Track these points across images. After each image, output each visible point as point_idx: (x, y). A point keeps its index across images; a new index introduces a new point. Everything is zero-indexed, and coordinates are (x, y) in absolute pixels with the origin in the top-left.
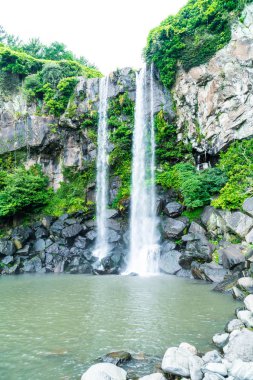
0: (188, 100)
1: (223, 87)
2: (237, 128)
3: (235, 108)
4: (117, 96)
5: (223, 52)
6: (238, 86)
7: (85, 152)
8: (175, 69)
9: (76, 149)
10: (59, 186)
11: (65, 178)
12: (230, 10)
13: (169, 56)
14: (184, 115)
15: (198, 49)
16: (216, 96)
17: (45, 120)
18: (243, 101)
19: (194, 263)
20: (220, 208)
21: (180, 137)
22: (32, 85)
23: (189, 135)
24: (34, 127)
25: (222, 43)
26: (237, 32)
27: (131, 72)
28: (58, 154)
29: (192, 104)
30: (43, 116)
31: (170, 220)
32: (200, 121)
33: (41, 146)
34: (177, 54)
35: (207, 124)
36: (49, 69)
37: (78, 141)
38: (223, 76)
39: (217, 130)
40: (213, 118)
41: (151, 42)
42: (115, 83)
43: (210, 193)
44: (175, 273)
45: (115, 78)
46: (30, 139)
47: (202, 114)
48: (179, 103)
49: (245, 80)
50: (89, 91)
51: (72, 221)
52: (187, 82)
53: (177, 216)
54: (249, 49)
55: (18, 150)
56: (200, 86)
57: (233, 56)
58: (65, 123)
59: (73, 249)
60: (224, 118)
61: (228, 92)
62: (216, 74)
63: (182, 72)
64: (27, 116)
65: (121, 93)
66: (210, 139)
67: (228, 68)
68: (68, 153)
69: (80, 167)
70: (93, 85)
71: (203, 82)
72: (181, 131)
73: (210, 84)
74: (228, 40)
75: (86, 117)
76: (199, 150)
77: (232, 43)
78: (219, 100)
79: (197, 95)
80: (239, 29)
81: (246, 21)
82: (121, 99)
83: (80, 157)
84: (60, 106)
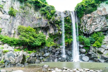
0: (85, 21)
1: (94, 20)
2: (95, 29)
3: (96, 25)
4: (66, 17)
5: (95, 12)
6: (97, 20)
7: (55, 30)
8: (84, 14)
9: (52, 29)
10: (47, 39)
11: (49, 36)
12: (97, 3)
13: (83, 10)
14: (83, 24)
15: (89, 10)
16: (92, 21)
17: (46, 20)
18: (98, 23)
19: (95, 58)
20: (96, 47)
21: (81, 29)
22: (43, 10)
23: (83, 29)
24: (43, 22)
25: (95, 10)
26: (99, 9)
27: (70, 12)
28: (47, 30)
29: (85, 22)
30: (45, 19)
31: (81, 49)
32: (86, 26)
33: (45, 27)
34: (84, 10)
35: (88, 27)
36: (48, 7)
37: (53, 27)
38: (94, 17)
39: (91, 29)
40: (90, 26)
41: (78, 6)
42: (65, 14)
43: (91, 43)
44: (88, 61)
45: (66, 13)
46: (42, 25)
47: (87, 25)
48: (82, 21)
49: (99, 19)
50: (58, 15)
51: (53, 48)
52: (85, 17)
53: (83, 48)
54: (102, 13)
55: (38, 28)
56: (88, 18)
57: (97, 13)
58: (51, 22)
59: (55, 56)
60: (93, 26)
61: (95, 21)
62: (93, 17)
63: (84, 15)
64: (41, 18)
65: (68, 17)
66: (88, 31)
67: (96, 16)
68: (50, 30)
69: (53, 34)
70: (59, 13)
71: (89, 18)
72: (81, 28)
73: (91, 18)
74: (96, 10)
75: (57, 21)
76: (85, 33)
77: (97, 11)
78: (92, 22)
79: (87, 20)
80: (99, 8)
81: (100, 6)
82: (67, 18)
83: (53, 31)
84: (51, 17)
